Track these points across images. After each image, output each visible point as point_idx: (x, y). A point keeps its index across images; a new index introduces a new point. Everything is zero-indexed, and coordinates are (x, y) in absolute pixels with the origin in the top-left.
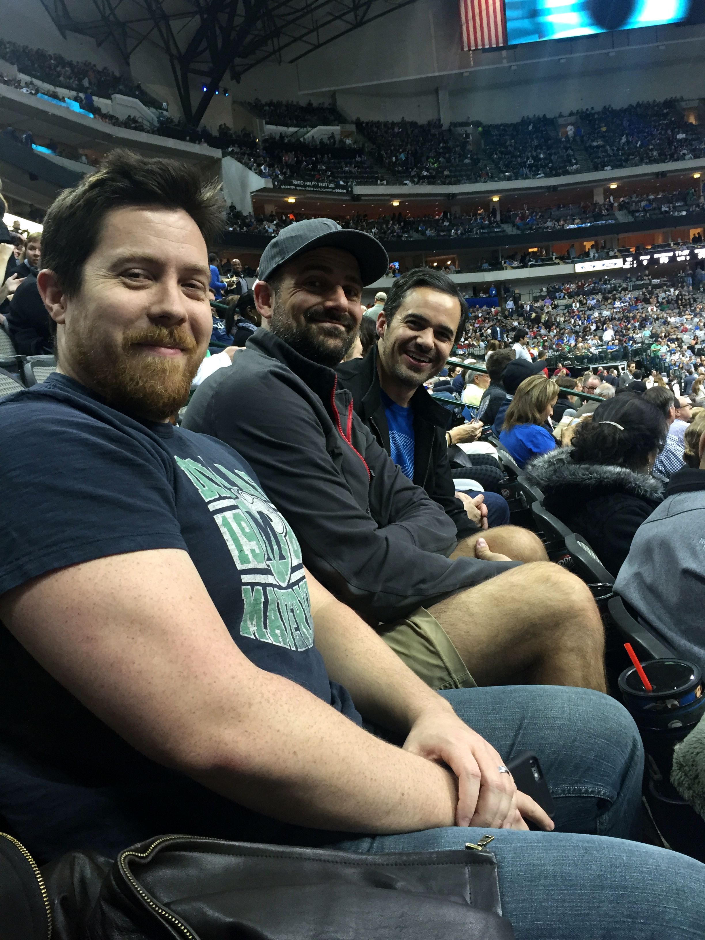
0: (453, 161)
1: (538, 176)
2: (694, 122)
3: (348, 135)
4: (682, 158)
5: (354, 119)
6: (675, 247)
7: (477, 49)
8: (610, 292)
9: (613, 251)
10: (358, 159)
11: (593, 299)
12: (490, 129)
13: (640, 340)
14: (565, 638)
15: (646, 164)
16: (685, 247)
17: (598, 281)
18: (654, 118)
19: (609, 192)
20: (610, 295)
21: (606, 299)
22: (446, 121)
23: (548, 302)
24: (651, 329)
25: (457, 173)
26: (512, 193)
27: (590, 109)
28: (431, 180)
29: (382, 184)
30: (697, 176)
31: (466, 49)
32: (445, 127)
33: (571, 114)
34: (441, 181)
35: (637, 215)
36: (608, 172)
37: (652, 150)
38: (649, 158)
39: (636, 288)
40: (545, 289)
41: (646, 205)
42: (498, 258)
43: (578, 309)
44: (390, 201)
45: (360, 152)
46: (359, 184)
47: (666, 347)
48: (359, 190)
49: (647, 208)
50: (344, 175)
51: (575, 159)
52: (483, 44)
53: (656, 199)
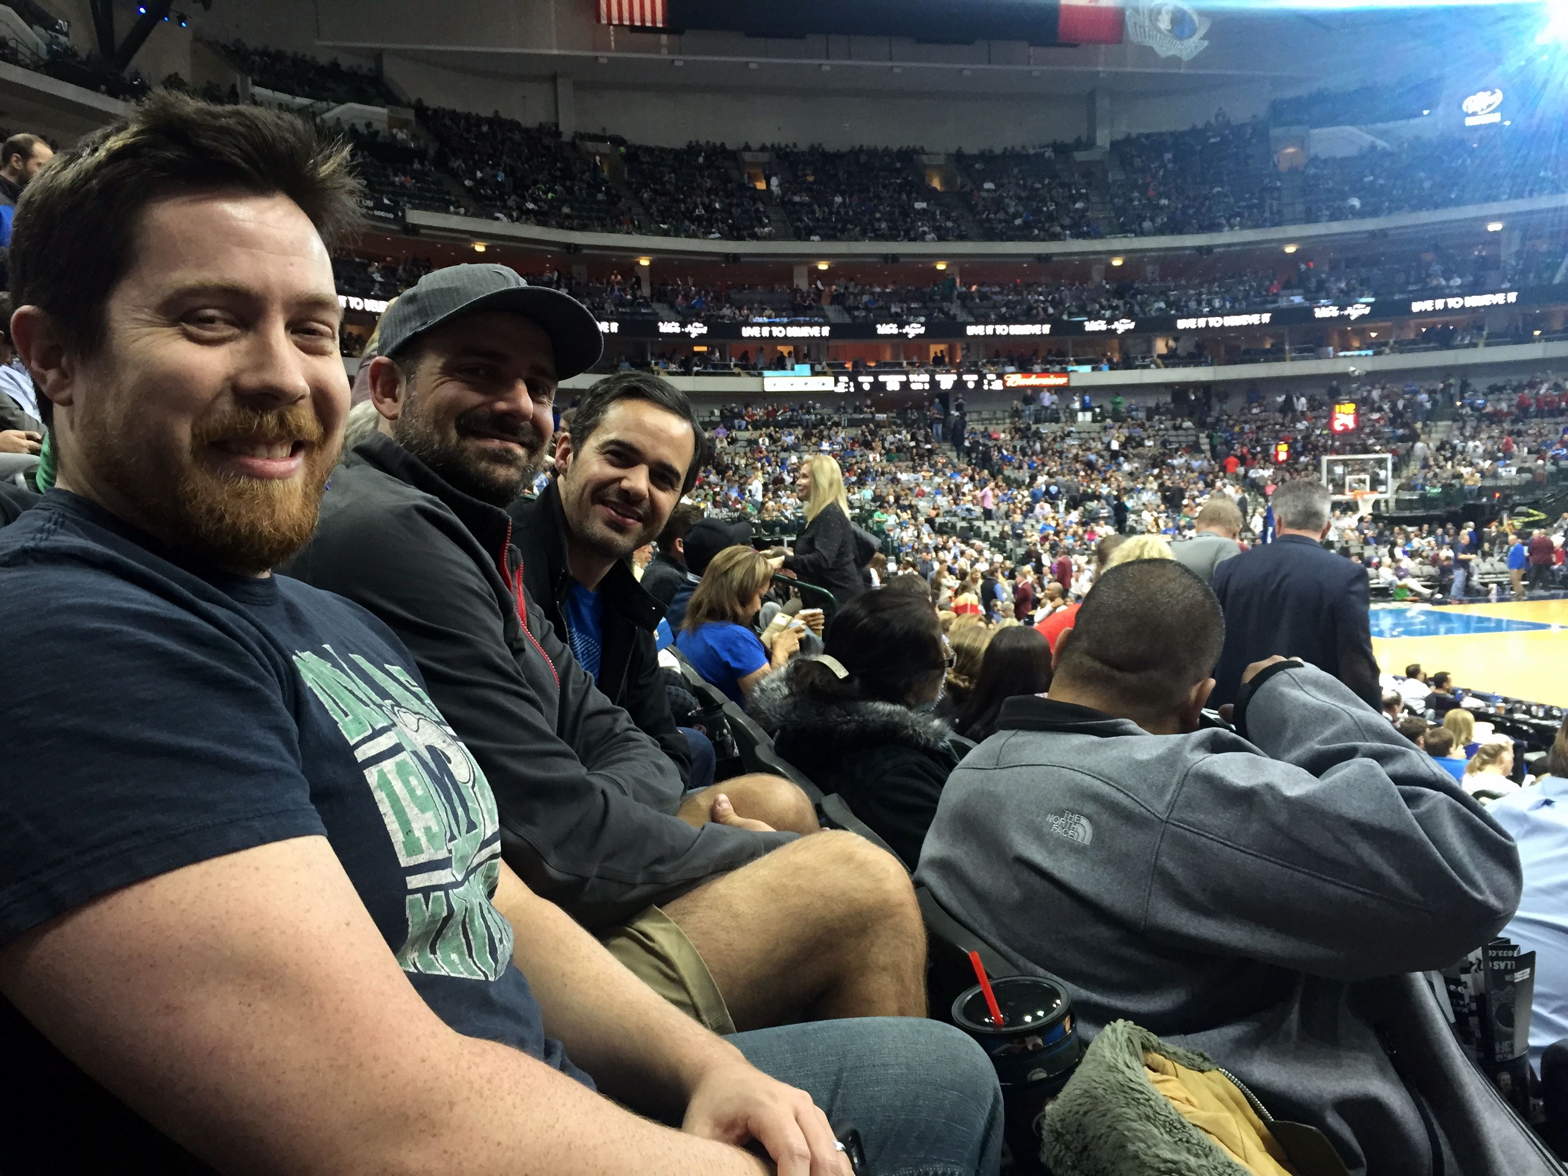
0: (578, 193)
1: (712, 236)
2: (939, 188)
3: (403, 124)
4: (921, 237)
5: (413, 99)
6: (909, 368)
7: (621, 24)
8: (815, 426)
9: (820, 364)
10: (417, 166)
11: (790, 434)
12: (639, 153)
13: (857, 504)
14: (875, 949)
15: (870, 239)
16: (922, 370)
17: (797, 407)
18: (882, 174)
19: (815, 274)
20: (814, 431)
21: (807, 436)
22: (568, 127)
23: (721, 432)
24: (873, 487)
25: (585, 214)
26: (671, 256)
27: (791, 145)
28: (541, 218)
29: (457, 214)
30: (941, 266)
31: (604, 21)
32: (566, 137)
33: (763, 149)
34: (557, 222)
35: (856, 313)
36: (814, 245)
37: (879, 220)
38: (874, 231)
39: (853, 423)
40: (717, 412)
41: (869, 301)
42: (644, 357)
43: (767, 449)
44: (469, 241)
45: (421, 154)
46: (415, 207)
47: (895, 517)
48: (416, 217)
49: (869, 305)
50: (390, 189)
51: (768, 217)
52: (632, 19)
53: (882, 294)
